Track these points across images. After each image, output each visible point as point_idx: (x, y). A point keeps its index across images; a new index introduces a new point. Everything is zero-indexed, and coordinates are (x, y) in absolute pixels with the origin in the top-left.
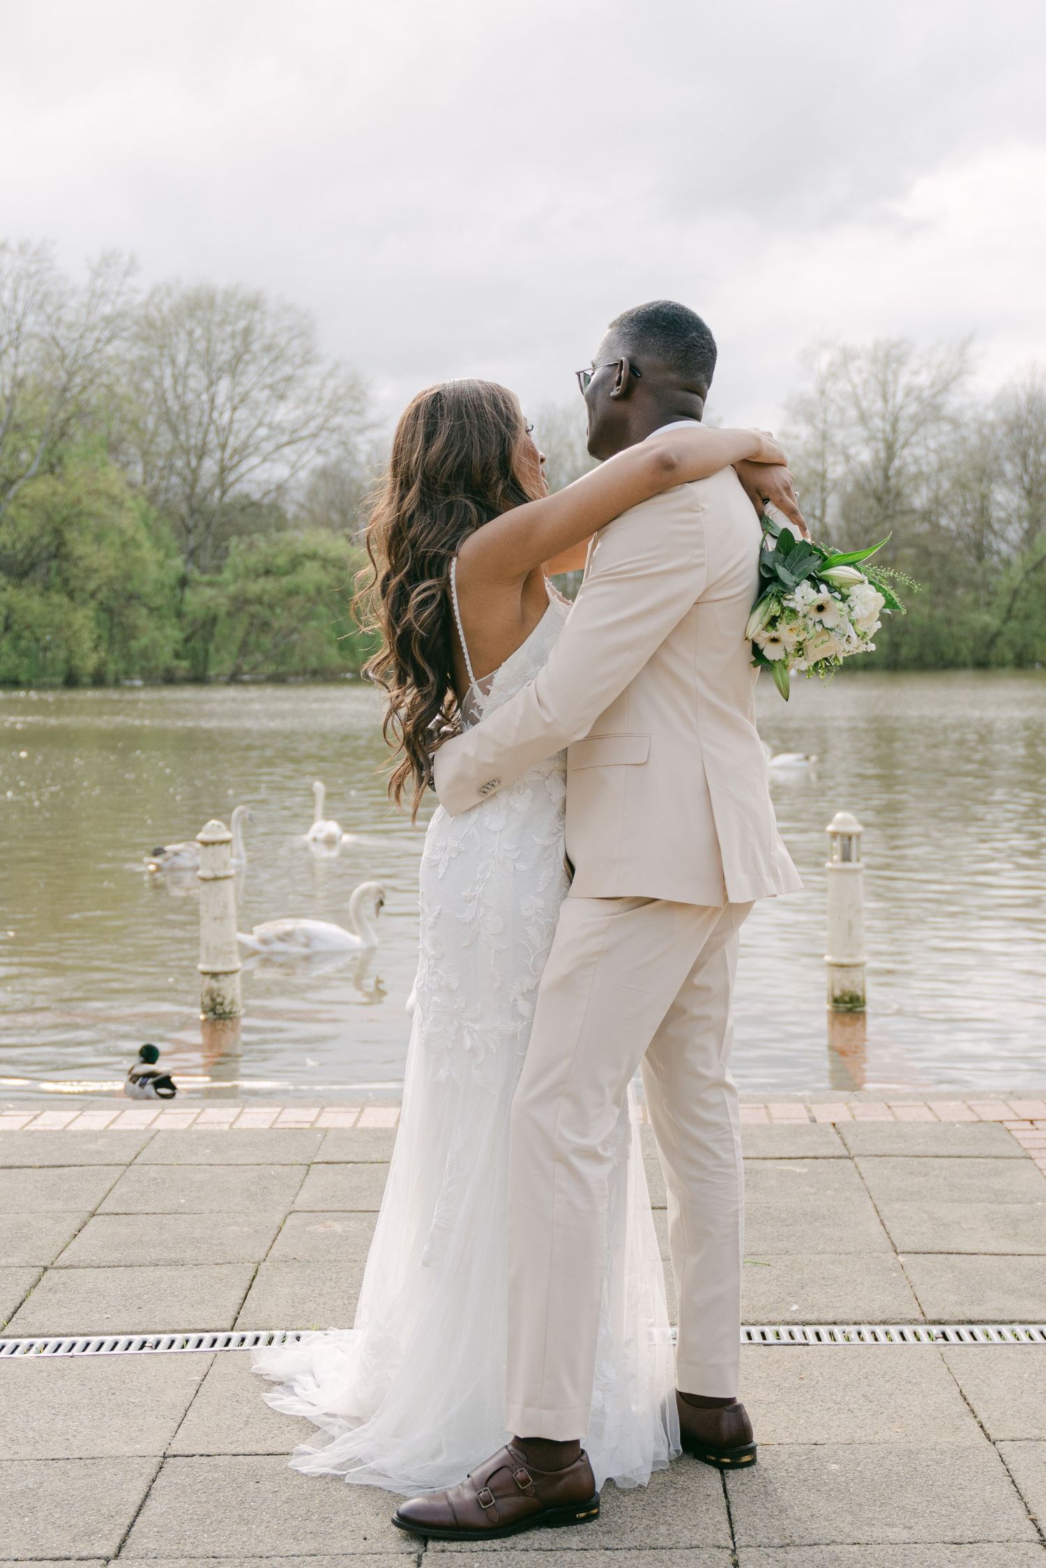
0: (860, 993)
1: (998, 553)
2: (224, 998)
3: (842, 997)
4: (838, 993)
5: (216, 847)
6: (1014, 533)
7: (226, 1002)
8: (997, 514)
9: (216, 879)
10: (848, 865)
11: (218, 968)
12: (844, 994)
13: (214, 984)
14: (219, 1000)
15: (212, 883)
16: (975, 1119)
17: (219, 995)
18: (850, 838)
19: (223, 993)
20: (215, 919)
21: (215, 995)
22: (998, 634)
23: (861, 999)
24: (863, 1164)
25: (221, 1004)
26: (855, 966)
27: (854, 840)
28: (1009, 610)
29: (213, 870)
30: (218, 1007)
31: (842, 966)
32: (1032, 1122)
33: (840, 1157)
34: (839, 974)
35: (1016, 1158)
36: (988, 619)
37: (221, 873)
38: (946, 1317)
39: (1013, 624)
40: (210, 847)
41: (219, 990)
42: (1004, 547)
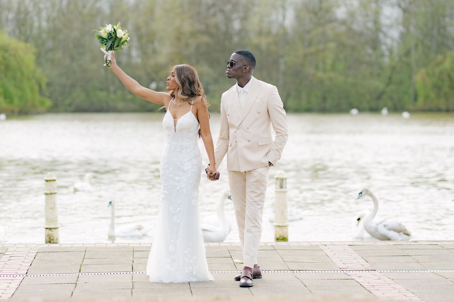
0: (286, 236)
1: (386, 44)
2: (54, 238)
3: (279, 238)
4: (278, 236)
5: (51, 182)
6: (395, 33)
7: (55, 239)
8: (384, 21)
9: (51, 194)
10: (282, 190)
11: (52, 226)
12: (280, 237)
13: (50, 232)
14: (52, 238)
15: (50, 195)
16: (310, 245)
17: (52, 237)
18: (283, 180)
19: (53, 235)
20: (51, 208)
21: (51, 236)
22: (383, 93)
23: (287, 238)
24: (278, 251)
25: (53, 240)
26: (285, 226)
27: (284, 181)
28: (390, 78)
29: (50, 190)
30: (52, 241)
31: (280, 226)
32: (325, 245)
33: (273, 250)
34: (278, 229)
35: (319, 250)
36: (378, 84)
37: (53, 192)
38: (294, 270)
39: (392, 87)
40: (49, 182)
41: (52, 234)
42: (389, 41)
